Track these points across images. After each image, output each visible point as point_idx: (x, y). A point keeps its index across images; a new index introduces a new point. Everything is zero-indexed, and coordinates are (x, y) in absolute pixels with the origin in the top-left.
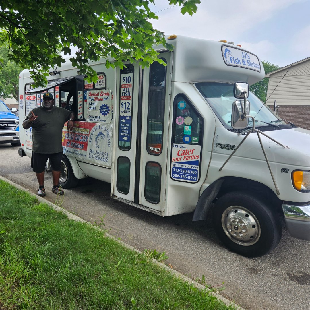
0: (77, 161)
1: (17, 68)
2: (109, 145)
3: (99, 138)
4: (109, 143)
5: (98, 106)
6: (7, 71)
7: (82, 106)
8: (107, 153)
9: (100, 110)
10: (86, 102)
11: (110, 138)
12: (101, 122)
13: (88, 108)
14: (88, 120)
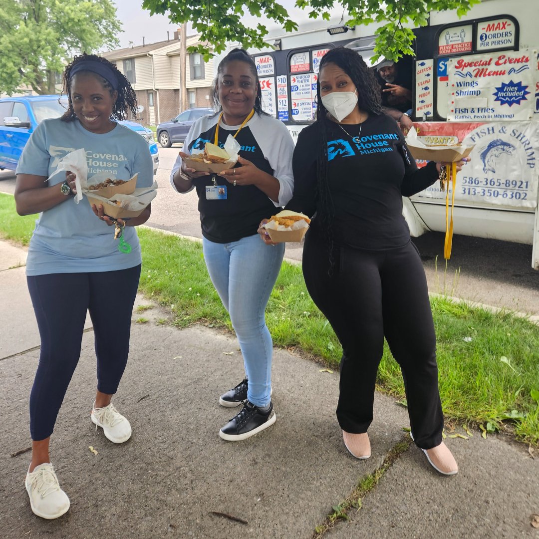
0: (412, 202)
1: (38, 34)
2: (532, 166)
3: (493, 151)
4: (531, 162)
5: (488, 86)
6: (21, 41)
7: (431, 90)
8: (524, 181)
9: (496, 94)
10: (445, 82)
11: (533, 150)
12: (498, 119)
13: (453, 94)
14: (452, 118)
